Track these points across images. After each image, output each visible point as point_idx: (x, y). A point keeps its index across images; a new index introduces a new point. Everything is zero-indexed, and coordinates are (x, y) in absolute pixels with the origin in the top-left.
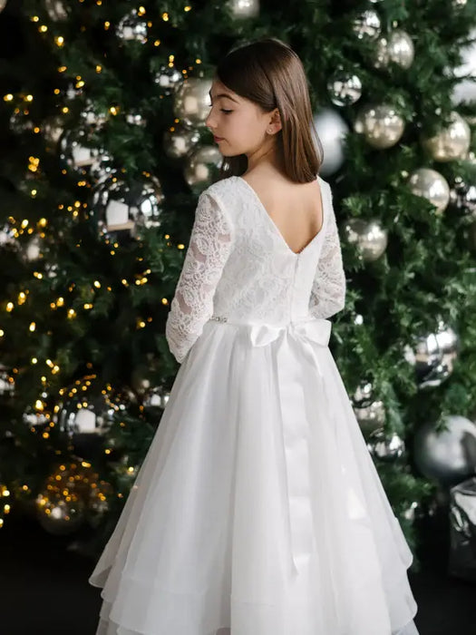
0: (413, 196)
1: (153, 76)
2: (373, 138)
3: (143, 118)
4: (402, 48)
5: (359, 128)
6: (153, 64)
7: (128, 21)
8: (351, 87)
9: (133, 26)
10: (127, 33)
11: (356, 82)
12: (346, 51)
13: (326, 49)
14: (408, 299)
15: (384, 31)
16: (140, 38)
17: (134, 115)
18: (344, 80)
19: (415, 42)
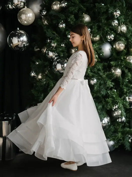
0: (127, 61)
1: (67, 35)
2: (118, 49)
3: (65, 45)
4: (124, 28)
5: (114, 47)
6: (67, 33)
7: (61, 23)
8: (112, 37)
9: (62, 24)
10: (61, 26)
11: (113, 36)
12: (110, 29)
13: (105, 28)
14: (127, 86)
15: (119, 24)
16: (64, 27)
17: (62, 44)
18: (110, 35)
19: (127, 27)
